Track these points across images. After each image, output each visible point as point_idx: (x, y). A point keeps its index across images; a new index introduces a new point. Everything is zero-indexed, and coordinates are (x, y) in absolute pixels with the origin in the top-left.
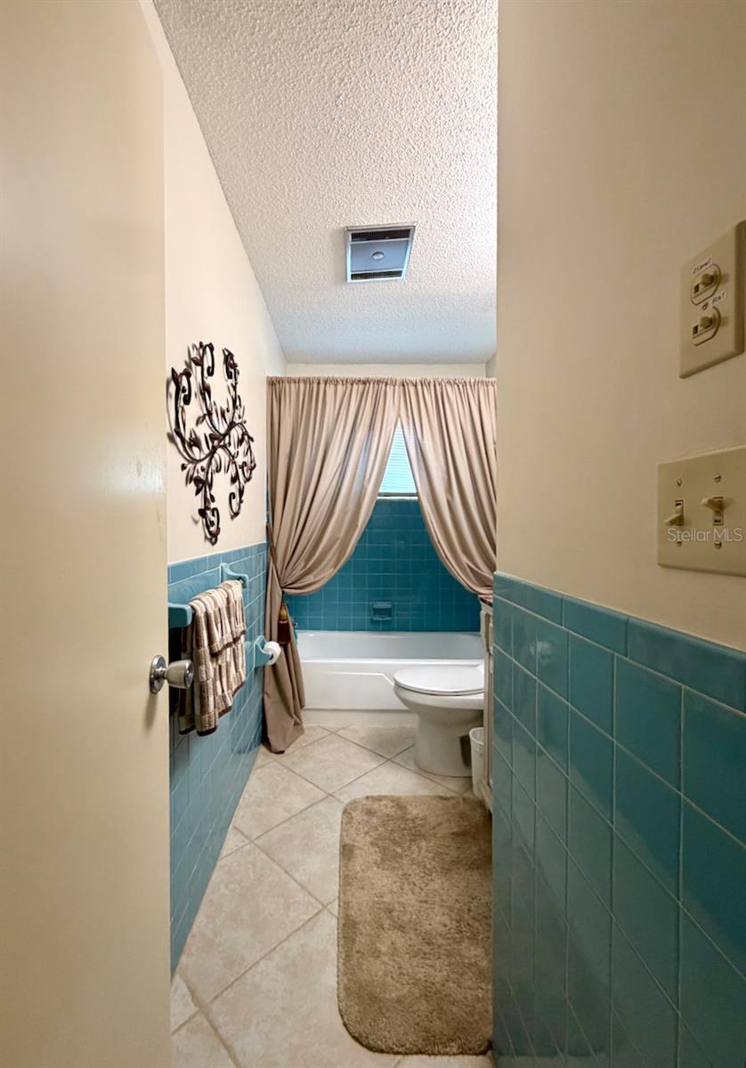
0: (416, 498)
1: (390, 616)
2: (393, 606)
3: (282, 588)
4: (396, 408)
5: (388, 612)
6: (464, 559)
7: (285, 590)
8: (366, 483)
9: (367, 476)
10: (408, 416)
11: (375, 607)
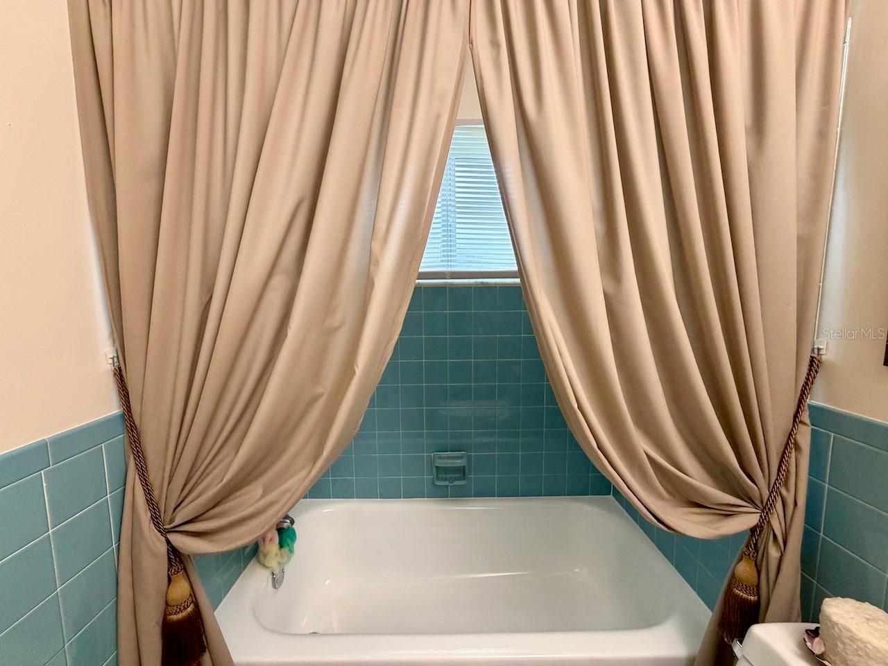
0: (518, 280)
1: (464, 478)
2: (469, 458)
3: (165, 533)
4: (463, 20)
5: (462, 472)
6: (642, 445)
7: (172, 537)
8: (376, 245)
9: (382, 225)
10: (495, 44)
11: (440, 463)
